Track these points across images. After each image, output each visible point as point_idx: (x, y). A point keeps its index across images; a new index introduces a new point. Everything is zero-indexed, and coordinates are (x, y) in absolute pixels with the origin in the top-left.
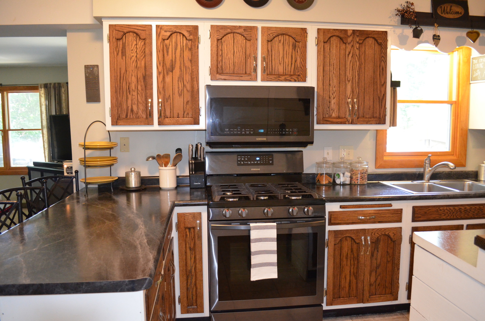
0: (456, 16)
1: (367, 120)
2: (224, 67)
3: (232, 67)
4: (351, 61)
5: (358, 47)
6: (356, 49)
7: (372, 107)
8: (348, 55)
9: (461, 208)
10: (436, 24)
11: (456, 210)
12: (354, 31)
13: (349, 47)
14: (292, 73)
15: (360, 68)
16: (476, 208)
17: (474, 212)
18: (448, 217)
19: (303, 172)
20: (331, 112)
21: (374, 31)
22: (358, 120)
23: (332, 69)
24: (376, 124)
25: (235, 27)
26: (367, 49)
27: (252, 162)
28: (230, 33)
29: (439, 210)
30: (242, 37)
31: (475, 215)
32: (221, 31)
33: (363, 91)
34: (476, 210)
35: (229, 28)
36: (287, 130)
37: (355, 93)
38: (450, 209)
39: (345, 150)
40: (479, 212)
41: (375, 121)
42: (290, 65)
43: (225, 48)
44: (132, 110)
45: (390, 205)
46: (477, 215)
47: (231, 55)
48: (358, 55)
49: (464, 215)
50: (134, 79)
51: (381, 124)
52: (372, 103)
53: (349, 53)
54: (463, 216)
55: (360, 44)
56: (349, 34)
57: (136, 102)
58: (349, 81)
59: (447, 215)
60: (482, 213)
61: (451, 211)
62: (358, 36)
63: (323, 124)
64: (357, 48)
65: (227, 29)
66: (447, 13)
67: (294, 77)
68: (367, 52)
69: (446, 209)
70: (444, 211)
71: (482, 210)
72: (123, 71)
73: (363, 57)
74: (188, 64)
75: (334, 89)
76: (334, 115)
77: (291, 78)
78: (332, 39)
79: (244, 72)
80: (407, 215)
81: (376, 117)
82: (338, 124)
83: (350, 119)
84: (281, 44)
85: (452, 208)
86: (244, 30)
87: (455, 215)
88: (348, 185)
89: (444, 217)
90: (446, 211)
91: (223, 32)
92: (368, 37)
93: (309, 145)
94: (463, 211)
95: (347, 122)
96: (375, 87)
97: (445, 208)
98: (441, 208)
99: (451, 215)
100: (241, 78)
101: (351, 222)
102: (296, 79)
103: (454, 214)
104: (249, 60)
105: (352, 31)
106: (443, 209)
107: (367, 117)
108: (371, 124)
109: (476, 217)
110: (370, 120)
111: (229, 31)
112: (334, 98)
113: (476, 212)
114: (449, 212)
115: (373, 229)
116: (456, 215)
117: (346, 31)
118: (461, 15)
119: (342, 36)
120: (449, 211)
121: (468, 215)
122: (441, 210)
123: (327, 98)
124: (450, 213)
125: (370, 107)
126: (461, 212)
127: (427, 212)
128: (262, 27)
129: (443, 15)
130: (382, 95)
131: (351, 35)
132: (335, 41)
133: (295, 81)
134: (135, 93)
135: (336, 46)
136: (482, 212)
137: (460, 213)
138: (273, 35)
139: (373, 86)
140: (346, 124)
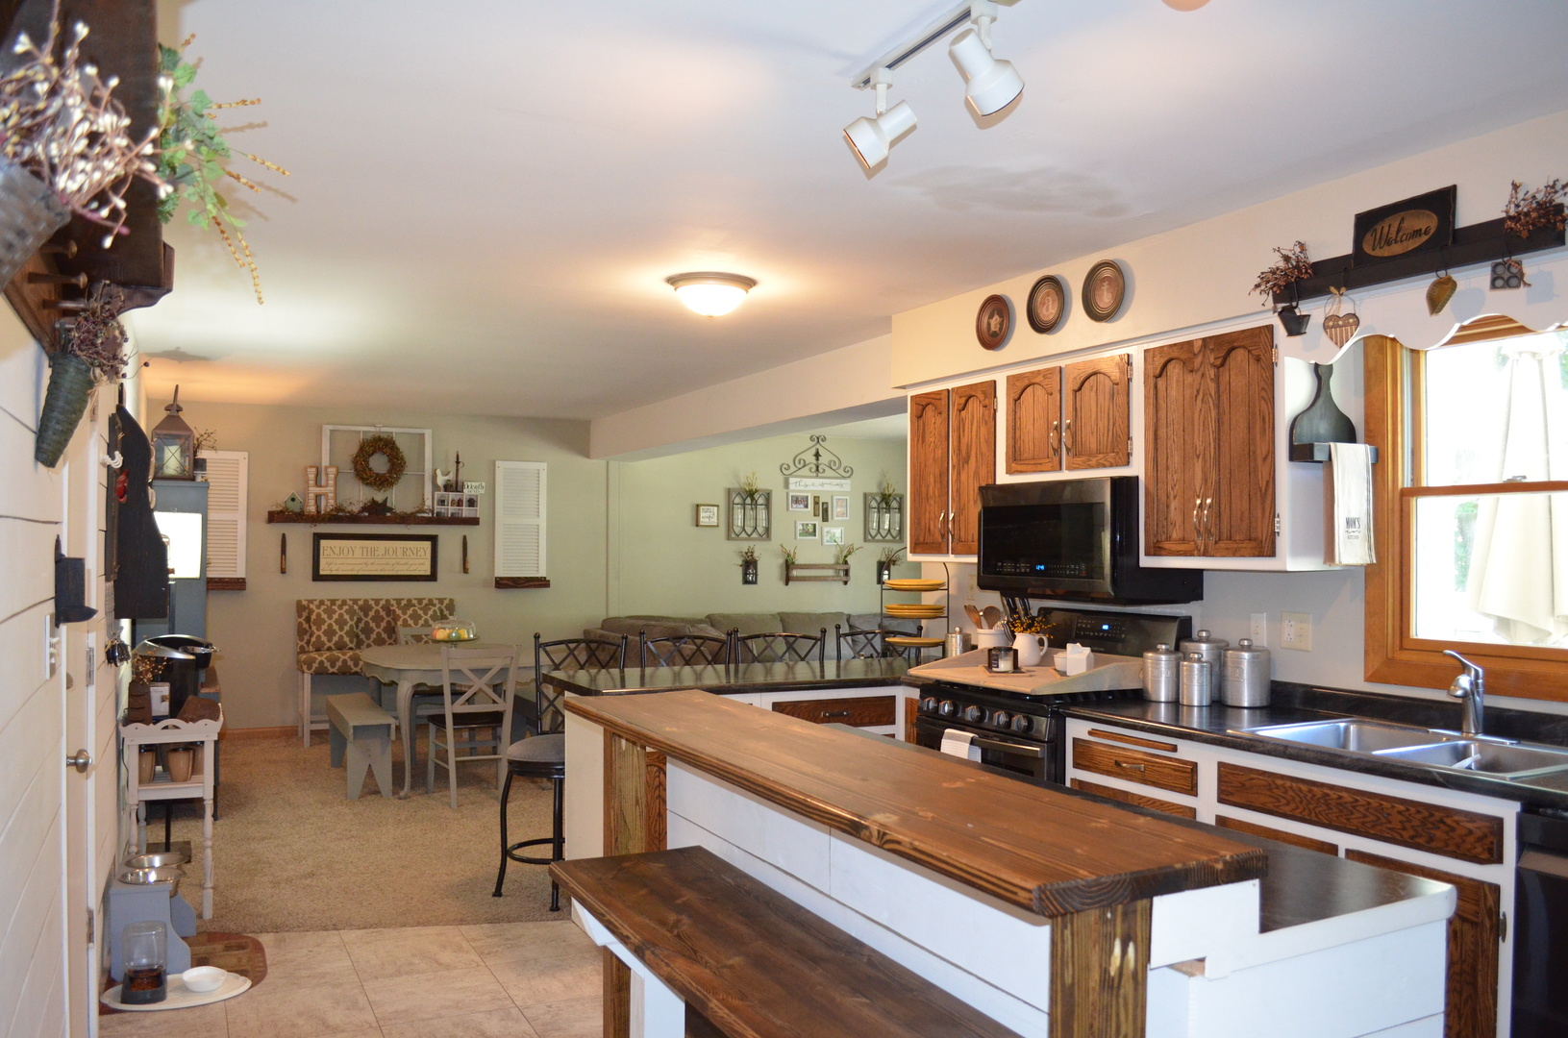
1: (1236, 545)
2: (1022, 450)
3: (1032, 448)
4: (1201, 410)
5: (1213, 376)
6: (1209, 380)
7: (1246, 515)
9: (1328, 795)
11: (1314, 796)
12: (1204, 340)
13: (1198, 378)
15: (1219, 421)
16: (1369, 803)
17: (1365, 816)
18: (1297, 813)
20: (1170, 528)
21: (1244, 331)
22: (1217, 546)
23: (1170, 433)
24: (1254, 556)
25: (1031, 374)
26: (1233, 377)
27: (1096, 634)
28: (1028, 386)
29: (1273, 786)
30: (1043, 389)
31: (1369, 825)
32: (1018, 384)
33: (1229, 476)
34: (1372, 811)
35: (1026, 377)
36: (1073, 567)
37: (1209, 481)
38: (1301, 791)
39: (1292, 623)
40: (1379, 818)
41: (1251, 548)
42: (1106, 435)
43: (1024, 414)
44: (929, 530)
45: (1174, 749)
46: (1373, 826)
47: (1030, 427)
48: (1213, 394)
49: (1337, 817)
50: (932, 480)
51: (1263, 556)
52: (1246, 506)
53: (1198, 392)
54: (1334, 819)
55: (1218, 368)
56: (1196, 350)
57: (933, 517)
58: (1198, 457)
59: (1292, 806)
60: (1388, 825)
61: (1301, 795)
62: (1212, 350)
63: (1155, 555)
64: (1211, 379)
66: (1388, 243)
67: (1109, 458)
68: (1233, 384)
69: (1291, 788)
70: (1286, 792)
71: (1389, 814)
72: (923, 465)
73: (1225, 397)
74: (984, 448)
75: (1175, 477)
76: (1174, 536)
77: (1105, 460)
78: (1170, 366)
79: (1046, 455)
80: (1208, 781)
81: (1255, 540)
82: (1180, 555)
83: (1200, 542)
84: (1093, 394)
85: (1304, 788)
86: (1043, 377)
87: (1314, 809)
89: (1287, 809)
90: (1291, 793)
91: (1021, 385)
92: (1234, 348)
94: (1333, 802)
95: (1196, 552)
96: (1252, 465)
97: (1289, 784)
98: (1279, 782)
99: (1304, 809)
100: (1039, 467)
101: (1105, 768)
102: (1112, 461)
103: (1311, 807)
105: (1201, 342)
106: (1283, 785)
107: (1237, 538)
108: (1244, 556)
109: (1372, 832)
110: (1240, 545)
111: (1026, 382)
112: (1175, 497)
113: (1372, 818)
114: (1298, 799)
116: (1317, 810)
117: (1190, 343)
118: (1425, 238)
119: (1183, 356)
120: (1298, 795)
121: (1348, 820)
122: (1277, 787)
123: (1164, 498)
124: (1301, 802)
125: (1242, 514)
126: (1327, 805)
127: (1247, 784)
128: (1066, 366)
130: (1264, 484)
131: (1200, 351)
132: (1174, 370)
133: (1111, 466)
134: (932, 502)
135: (1177, 381)
136: (1390, 822)
137: (1325, 808)
138: (1079, 378)
139: (1247, 462)
140: (1192, 555)
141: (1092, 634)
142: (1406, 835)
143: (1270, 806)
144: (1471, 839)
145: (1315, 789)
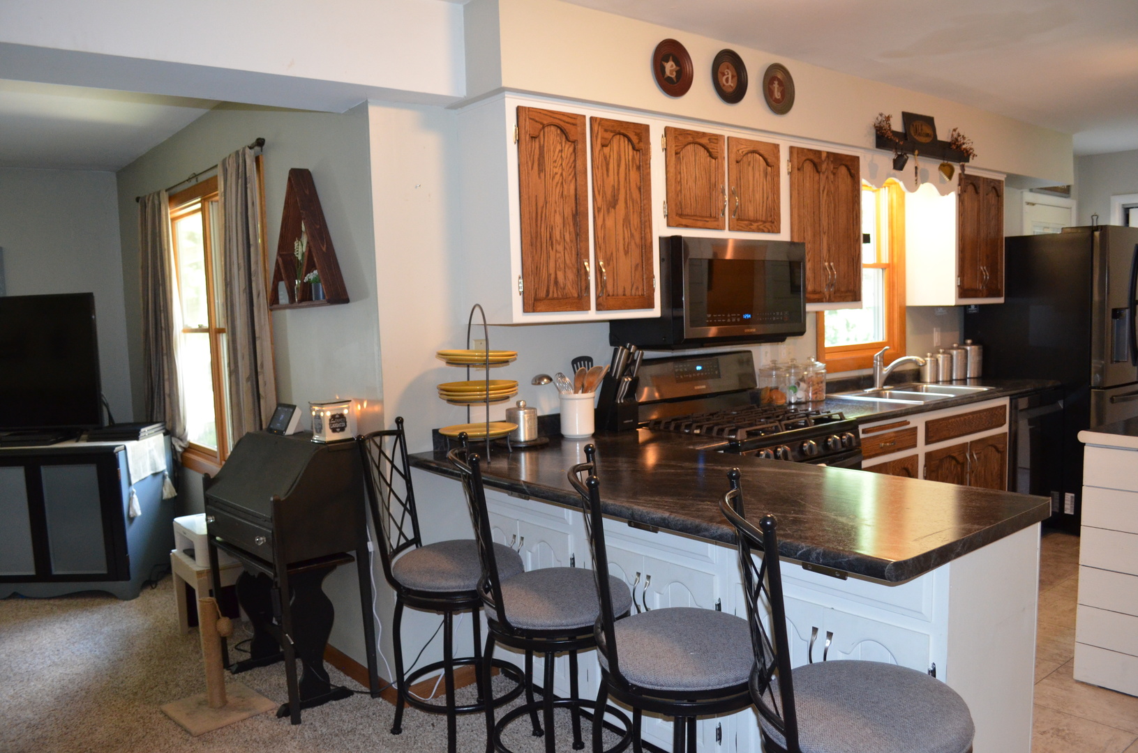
0: (928, 140)
1: (843, 294)
2: (683, 205)
3: (694, 205)
4: (826, 202)
5: (832, 180)
8: (823, 191)
10: (916, 151)
12: (828, 153)
13: (823, 177)
14: (764, 219)
15: (835, 212)
19: (756, 385)
21: (847, 155)
22: (835, 295)
24: (853, 301)
25: (697, 133)
26: (840, 183)
27: (694, 375)
28: (690, 143)
30: (706, 152)
32: (680, 138)
35: (690, 134)
36: (778, 313)
37: (831, 251)
41: (852, 296)
42: (761, 205)
43: (685, 170)
44: (556, 282)
46: (978, 427)
47: (691, 182)
48: (832, 192)
49: (968, 428)
50: (558, 219)
51: (857, 301)
52: (846, 268)
53: (824, 188)
54: (967, 430)
55: (834, 174)
56: (823, 158)
57: (562, 266)
58: (825, 233)
59: (954, 431)
60: (982, 424)
61: (957, 424)
62: (832, 162)
64: (831, 182)
65: (689, 136)
67: (768, 225)
68: (840, 188)
72: (541, 203)
73: (837, 195)
74: (636, 194)
75: (809, 246)
76: (809, 288)
77: (765, 227)
78: (805, 165)
79: (708, 214)
80: (921, 435)
81: (851, 291)
82: (816, 302)
83: (827, 293)
84: (750, 168)
85: (958, 419)
86: (709, 139)
89: (952, 434)
90: (954, 425)
91: (683, 140)
92: (841, 165)
93: (788, 338)
95: (824, 299)
96: (850, 244)
97: (953, 421)
99: (958, 431)
100: (706, 224)
101: (873, 453)
102: (770, 228)
103: (960, 428)
104: (714, 192)
105: (826, 154)
106: (951, 422)
107: (843, 290)
108: (848, 301)
109: (977, 430)
110: (846, 294)
111: (690, 139)
112: (809, 261)
117: (820, 153)
118: (931, 139)
119: (816, 160)
121: (971, 428)
122: (949, 424)
124: (957, 428)
125: (845, 274)
126: (965, 424)
127: (939, 428)
128: (729, 137)
129: (917, 138)
130: (857, 256)
131: (825, 160)
132: (808, 168)
133: (769, 232)
134: (560, 248)
135: (810, 177)
137: (964, 426)
138: (742, 152)
139: (847, 241)
141: (690, 376)
142: (986, 426)
143: (947, 436)
145: (961, 418)
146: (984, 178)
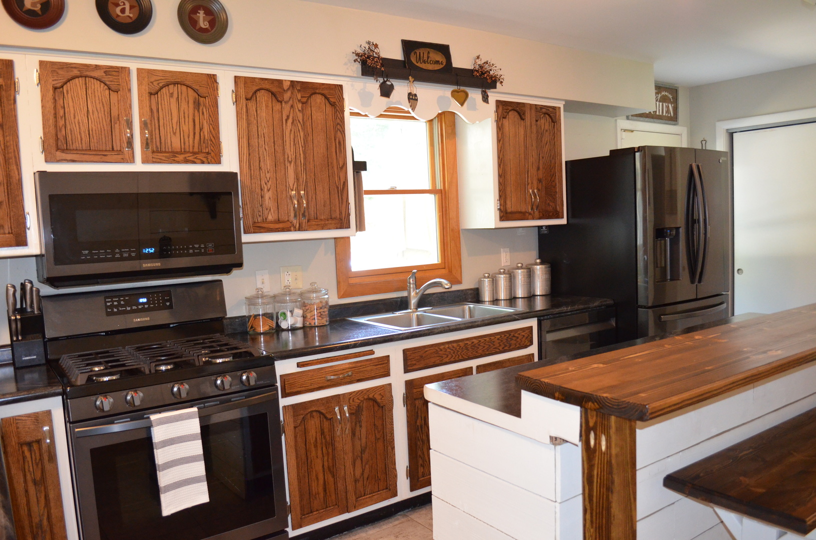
0: (437, 67)
1: (323, 223)
2: (69, 139)
3: (85, 139)
4: (291, 130)
5: (300, 109)
6: (297, 110)
7: (328, 203)
8: (286, 120)
9: (467, 344)
10: (410, 77)
11: (460, 347)
12: (292, 82)
13: (286, 108)
14: (196, 150)
15: (305, 141)
16: (485, 340)
17: (484, 347)
18: (452, 359)
19: (226, 315)
20: (266, 212)
21: (323, 84)
22: (309, 223)
23: (261, 142)
24: (337, 228)
25: (87, 66)
26: (314, 112)
27: (134, 307)
28: (78, 77)
29: (439, 350)
30: (102, 85)
31: (486, 351)
32: (60, 72)
33: (313, 177)
34: (487, 343)
35: (75, 68)
36: (197, 246)
37: (301, 180)
38: (453, 347)
39: (289, 273)
40: (490, 345)
41: (335, 224)
42: (192, 137)
43: (71, 104)
45: (372, 352)
46: (488, 350)
47: (81, 117)
48: (301, 121)
49: (472, 353)
51: (343, 228)
52: (327, 196)
53: (288, 117)
54: (471, 354)
55: (303, 103)
56: (285, 87)
58: (290, 162)
59: (450, 356)
60: (494, 347)
61: (454, 349)
62: (299, 91)
63: (254, 233)
64: (299, 110)
65: (74, 69)
66: (424, 62)
67: (200, 156)
68: (314, 117)
69: (448, 348)
70: (446, 351)
71: (494, 342)
73: (308, 124)
75: (268, 175)
76: (270, 218)
77: (196, 158)
78: (258, 94)
79: (109, 147)
80: (397, 364)
81: (335, 218)
82: (279, 231)
83: (296, 222)
84: (173, 100)
85: (455, 345)
86: (105, 72)
87: (460, 354)
88: (300, 328)
89: (447, 360)
90: (448, 350)
91: (65, 75)
92: (315, 93)
93: (234, 269)
94: (469, 347)
95: (292, 228)
96: (330, 171)
97: (447, 346)
98: (442, 347)
99: (456, 356)
100: (104, 158)
101: (316, 386)
102: (205, 159)
103: (459, 353)
104: (117, 126)
105: (289, 83)
106: (444, 348)
107: (322, 218)
108: (329, 229)
109: (487, 353)
110: (327, 222)
111: (76, 72)
112: (268, 190)
113: (487, 346)
114: (452, 352)
115: (351, 393)
116: (462, 354)
117: (280, 82)
118: (442, 66)
119: (274, 90)
120: (452, 350)
121: (477, 352)
122: (441, 350)
123: (258, 190)
124: (454, 353)
125: (325, 202)
126: (467, 349)
127: (424, 355)
128: (138, 69)
130: (342, 184)
131: (289, 89)
132: (263, 97)
133: (203, 163)
135: (267, 106)
136: (494, 345)
137: (466, 351)
138: (158, 84)
139: (327, 169)
140: (290, 231)
141: (129, 309)
142: (501, 348)
143: (438, 362)
144: (524, 339)
145: (460, 343)
146: (531, 105)
